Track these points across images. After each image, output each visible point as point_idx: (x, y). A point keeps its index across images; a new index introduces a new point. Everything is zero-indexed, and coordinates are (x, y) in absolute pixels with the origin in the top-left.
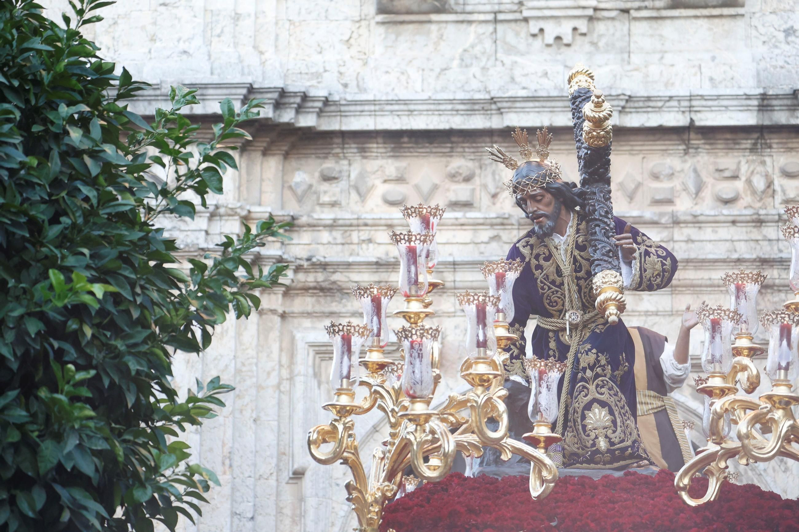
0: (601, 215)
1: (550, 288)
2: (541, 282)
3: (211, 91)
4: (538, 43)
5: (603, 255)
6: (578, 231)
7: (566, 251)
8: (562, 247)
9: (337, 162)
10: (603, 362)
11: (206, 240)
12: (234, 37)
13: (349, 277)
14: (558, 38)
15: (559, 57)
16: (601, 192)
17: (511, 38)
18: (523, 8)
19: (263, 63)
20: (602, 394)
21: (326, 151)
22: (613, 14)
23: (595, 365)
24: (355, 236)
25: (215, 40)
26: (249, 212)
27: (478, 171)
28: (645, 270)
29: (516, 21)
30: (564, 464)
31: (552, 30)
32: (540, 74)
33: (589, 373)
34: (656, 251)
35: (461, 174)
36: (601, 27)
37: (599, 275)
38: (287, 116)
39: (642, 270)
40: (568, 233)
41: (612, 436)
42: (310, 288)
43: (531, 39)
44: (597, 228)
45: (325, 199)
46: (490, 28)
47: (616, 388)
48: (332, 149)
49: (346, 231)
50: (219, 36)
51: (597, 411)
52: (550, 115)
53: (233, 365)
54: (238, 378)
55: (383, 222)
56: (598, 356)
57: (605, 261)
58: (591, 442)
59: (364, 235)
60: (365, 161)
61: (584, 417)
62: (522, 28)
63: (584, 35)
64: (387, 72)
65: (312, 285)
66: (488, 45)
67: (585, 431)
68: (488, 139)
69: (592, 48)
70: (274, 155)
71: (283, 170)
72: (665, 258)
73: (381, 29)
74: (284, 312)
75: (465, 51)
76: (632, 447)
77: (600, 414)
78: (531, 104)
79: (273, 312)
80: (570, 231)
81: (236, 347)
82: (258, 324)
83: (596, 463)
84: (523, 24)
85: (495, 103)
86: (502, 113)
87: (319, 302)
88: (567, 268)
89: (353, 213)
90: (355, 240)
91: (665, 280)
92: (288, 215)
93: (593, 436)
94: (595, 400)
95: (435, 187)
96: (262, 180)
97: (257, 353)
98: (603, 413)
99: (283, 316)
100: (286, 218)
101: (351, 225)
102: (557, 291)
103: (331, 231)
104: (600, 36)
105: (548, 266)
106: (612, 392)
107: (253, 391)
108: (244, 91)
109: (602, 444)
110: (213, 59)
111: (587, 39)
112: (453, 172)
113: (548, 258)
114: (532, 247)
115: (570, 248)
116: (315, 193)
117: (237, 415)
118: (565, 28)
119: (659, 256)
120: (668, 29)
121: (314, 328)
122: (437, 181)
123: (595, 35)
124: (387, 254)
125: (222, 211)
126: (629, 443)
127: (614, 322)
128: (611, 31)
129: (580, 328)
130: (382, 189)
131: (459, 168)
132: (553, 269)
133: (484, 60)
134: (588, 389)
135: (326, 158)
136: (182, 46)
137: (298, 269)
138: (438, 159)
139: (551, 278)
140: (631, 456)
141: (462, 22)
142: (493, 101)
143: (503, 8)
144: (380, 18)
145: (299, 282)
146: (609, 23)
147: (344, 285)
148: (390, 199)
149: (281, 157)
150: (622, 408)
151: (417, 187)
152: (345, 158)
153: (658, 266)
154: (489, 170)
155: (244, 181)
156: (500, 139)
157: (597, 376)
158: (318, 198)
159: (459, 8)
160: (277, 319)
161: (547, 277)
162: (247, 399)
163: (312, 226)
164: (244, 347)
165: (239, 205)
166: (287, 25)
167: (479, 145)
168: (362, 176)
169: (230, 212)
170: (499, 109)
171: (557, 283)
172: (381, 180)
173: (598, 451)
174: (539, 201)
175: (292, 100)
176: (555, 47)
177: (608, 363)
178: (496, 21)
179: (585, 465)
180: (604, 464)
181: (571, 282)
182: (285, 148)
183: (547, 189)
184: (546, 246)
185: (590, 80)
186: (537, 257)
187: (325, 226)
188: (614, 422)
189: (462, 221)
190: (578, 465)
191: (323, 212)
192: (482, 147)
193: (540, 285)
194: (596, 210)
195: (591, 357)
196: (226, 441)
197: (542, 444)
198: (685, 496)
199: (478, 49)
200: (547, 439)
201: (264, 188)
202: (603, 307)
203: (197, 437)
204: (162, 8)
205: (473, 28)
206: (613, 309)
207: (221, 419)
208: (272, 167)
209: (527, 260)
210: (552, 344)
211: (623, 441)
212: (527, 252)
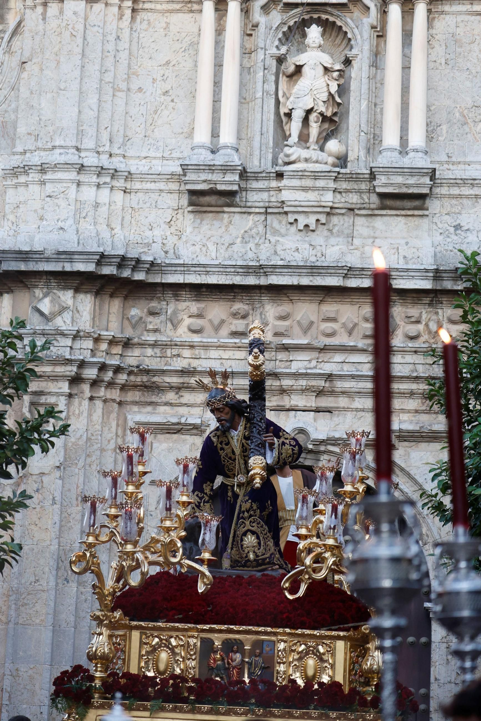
0: (258, 421)
1: (228, 461)
3: (76, 257)
4: (293, 229)
5: (256, 446)
6: (245, 428)
7: (238, 440)
8: (236, 438)
9: (159, 303)
10: (255, 508)
11: (70, 354)
12: (95, 218)
13: (163, 380)
14: (307, 226)
15: (307, 239)
16: (260, 406)
17: (276, 224)
18: (284, 205)
19: (113, 236)
20: (253, 527)
21: (152, 295)
22: (343, 211)
23: (250, 509)
24: (169, 352)
25: (82, 220)
26: (99, 335)
27: (251, 312)
28: (282, 454)
29: (279, 213)
30: (231, 566)
31: (303, 221)
32: (293, 250)
33: (246, 514)
34: (290, 442)
35: (240, 314)
36: (335, 220)
37: (252, 458)
38: (126, 273)
39: (280, 454)
40: (239, 429)
41: (258, 551)
42: (138, 386)
43: (289, 226)
45: (150, 327)
46: (263, 217)
47: (262, 523)
48: (156, 294)
49: (163, 349)
50: (84, 218)
51: (250, 537)
52: (298, 277)
53: (85, 435)
54: (89, 444)
55: (187, 344)
56: (252, 504)
57: (257, 450)
58: (245, 555)
59: (175, 352)
60: (177, 302)
61: (242, 540)
62: (283, 218)
63: (324, 224)
64: (194, 245)
65: (139, 383)
66: (261, 228)
67: (242, 548)
68: (258, 291)
69: (329, 234)
70: (117, 297)
71: (123, 307)
72: (294, 446)
73: (191, 216)
74: (121, 401)
75: (246, 232)
76: (270, 558)
77: (252, 539)
78: (286, 270)
79: (114, 400)
80: (241, 428)
81: (88, 424)
82: (103, 409)
83: (248, 567)
84: (284, 216)
85: (263, 268)
86: (267, 275)
87: (144, 395)
88: (238, 451)
89: (168, 337)
90: (169, 355)
91: (294, 459)
92: (126, 337)
93: (246, 551)
94: (249, 530)
95: (223, 322)
96: (109, 313)
97: (102, 428)
99: (120, 403)
100: (124, 339)
101: (166, 345)
102: (233, 463)
103: (153, 348)
104: (334, 225)
105: (228, 448)
106: (259, 526)
107: (98, 453)
108: (98, 257)
109: (251, 556)
110: (79, 233)
111: (325, 227)
112: (235, 312)
113: (228, 444)
114: (218, 437)
115: (240, 439)
116: (144, 322)
117: (87, 468)
118: (311, 220)
119: (291, 445)
120: (379, 223)
121: (140, 412)
122: (224, 317)
123: (331, 225)
124: (189, 365)
125: (82, 334)
126: (268, 555)
127: (258, 487)
128: (342, 222)
130: (187, 321)
131: (239, 309)
132: (230, 450)
133: (258, 238)
134: (245, 524)
135: (152, 300)
136: (60, 224)
137: (130, 373)
138: (226, 303)
139: (229, 455)
140: (269, 563)
141: (244, 213)
142: (261, 267)
143: (271, 204)
144: (190, 208)
145: (131, 381)
146: (341, 217)
147: (160, 385)
148: (193, 328)
149: (123, 299)
150: (265, 534)
151: (210, 321)
152: (165, 300)
153: (290, 451)
154: (259, 311)
155: (97, 314)
156: (266, 292)
157: (251, 516)
158: (146, 326)
159: (242, 204)
160: (116, 406)
161: (227, 455)
162: (94, 458)
163: (142, 345)
164: (93, 424)
165: (93, 330)
166: (130, 210)
167: (252, 295)
168: (175, 313)
169: (87, 335)
170: (265, 272)
171: (233, 458)
172: (187, 316)
173: (249, 560)
174: (222, 412)
175: (129, 263)
176: (304, 232)
177: (258, 508)
178: (266, 213)
179: (241, 568)
180: (253, 568)
181: (240, 459)
182: (125, 293)
183: (227, 405)
184: (226, 437)
185: (262, 333)
186: (221, 443)
187: (149, 345)
189: (239, 345)
190: (238, 568)
191: (148, 336)
192: (255, 296)
193: (223, 459)
194: (255, 417)
195: (248, 505)
196: (79, 485)
197: (206, 563)
198: (287, 594)
199: (254, 230)
200: (209, 560)
201: (110, 319)
202: (253, 478)
203: (60, 482)
204: (49, 199)
205: (252, 216)
206: (258, 480)
207: (77, 470)
208: (116, 305)
209: (215, 444)
210: (230, 494)
211: (264, 554)
212: (214, 440)
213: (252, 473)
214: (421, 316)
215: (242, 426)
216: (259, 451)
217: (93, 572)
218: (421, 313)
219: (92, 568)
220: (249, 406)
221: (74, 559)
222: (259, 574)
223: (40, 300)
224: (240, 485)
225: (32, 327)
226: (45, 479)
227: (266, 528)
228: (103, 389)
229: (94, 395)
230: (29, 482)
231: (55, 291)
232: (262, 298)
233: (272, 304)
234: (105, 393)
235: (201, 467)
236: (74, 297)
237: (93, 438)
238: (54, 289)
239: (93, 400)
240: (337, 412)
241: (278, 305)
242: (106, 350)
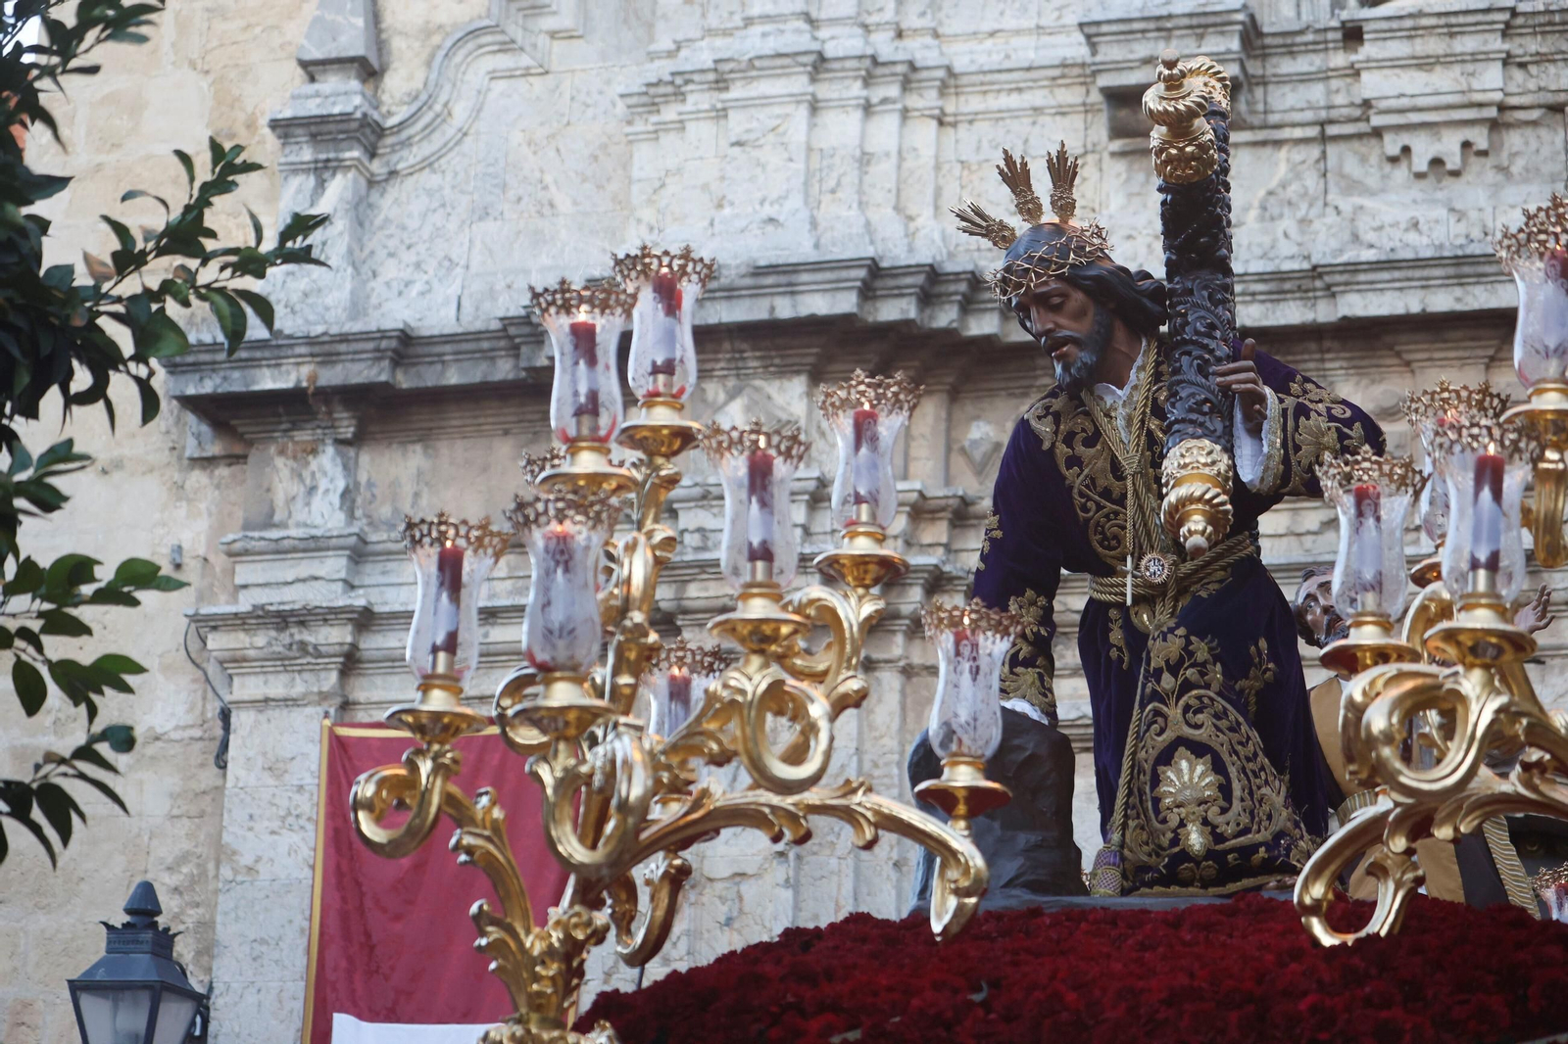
0: (1197, 332)
1: (1100, 507)
2: (1081, 494)
3: (805, 277)
4: (1401, 173)
5: (1191, 410)
6: (1157, 377)
7: (1129, 420)
8: (1121, 412)
10: (1202, 656)
12: (860, 192)
14: (1437, 162)
15: (1439, 195)
16: (1206, 287)
17: (1352, 167)
18: (1371, 112)
19: (911, 235)
20: (1197, 727)
22: (1535, 114)
23: (1181, 661)
25: (826, 198)
28: (1298, 448)
29: (1360, 136)
31: (1424, 149)
32: (1403, 226)
33: (1168, 681)
34: (1329, 409)
36: (1514, 140)
37: (1174, 452)
38: (945, 317)
39: (1290, 446)
40: (1133, 382)
41: (1220, 820)
43: (1388, 167)
44: (1185, 359)
46: (1315, 152)
47: (1235, 714)
48: (1036, 378)
50: (833, 191)
51: (1184, 764)
52: (1420, 293)
56: (1189, 642)
57: (1192, 422)
58: (1170, 835)
61: (1156, 781)
62: (1373, 151)
63: (1484, 153)
64: (1129, 237)
66: (1311, 181)
67: (1157, 811)
68: (1313, 346)
69: (1500, 177)
70: (932, 392)
71: (949, 419)
72: (1348, 422)
73: (1120, 166)
75: (1270, 193)
76: (1273, 844)
77: (1192, 770)
78: (1386, 275)
80: (1139, 376)
81: (860, 733)
82: (903, 693)
83: (1185, 884)
84: (1374, 141)
85: (1320, 276)
86: (1333, 295)
88: (1131, 458)
92: (955, 496)
93: (1173, 820)
94: (1181, 741)
97: (901, 745)
98: (1199, 769)
100: (951, 501)
102: (1116, 514)
104: (1514, 155)
105: (1095, 457)
106: (1223, 724)
108: (862, 273)
109: (1195, 839)
110: (821, 228)
111: (1489, 162)
113: (1094, 438)
114: (1057, 418)
118: (1449, 146)
119: (1332, 418)
123: (1505, 154)
126: (1264, 835)
128: (1534, 144)
129: (1170, 594)
132: (1102, 463)
133: (1304, 207)
134: (1165, 717)
136: (768, 211)
139: (1101, 483)
140: (1268, 866)
141: (1264, 143)
142: (1316, 272)
143: (1334, 114)
144: (1117, 145)
146: (1529, 131)
149: (944, 396)
150: (1248, 759)
153: (1330, 440)
156: (1336, 345)
157: (1186, 686)
159: (1256, 120)
161: (1093, 483)
164: (877, 734)
166: (957, 169)
167: (1299, 357)
170: (1328, 287)
171: (1116, 494)
173: (1185, 855)
174: (1057, 309)
175: (952, 288)
176: (1431, 179)
177: (1216, 659)
178: (1324, 139)
179: (1157, 888)
180: (1204, 886)
182: (950, 379)
183: (1074, 280)
184: (1087, 414)
186: (1069, 440)
188: (1225, 790)
190: (1145, 889)
192: (1306, 361)
193: (1078, 500)
194: (1188, 323)
195: (1174, 645)
196: (842, 902)
197: (962, 809)
198: (1318, 928)
199: (1294, 189)
201: (913, 452)
202: (1178, 515)
203: (788, 894)
204: (737, 150)
205: (1283, 153)
206: (1196, 523)
207: (834, 861)
208: (931, 410)
209: (1046, 445)
210: (1116, 636)
211: (1246, 831)
212: (1044, 428)
215: (1142, 368)
216: (1202, 425)
223: (719, 409)
225: (699, 479)
226: (748, 889)
227: (1255, 735)
228: (899, 639)
229: (875, 656)
230: (704, 899)
231: (758, 383)
232: (1328, 365)
233: (1355, 379)
234: (906, 648)
235: (998, 534)
236: (809, 395)
237: (877, 773)
238: (754, 376)
239: (874, 669)
241: (1373, 382)
242: (904, 533)
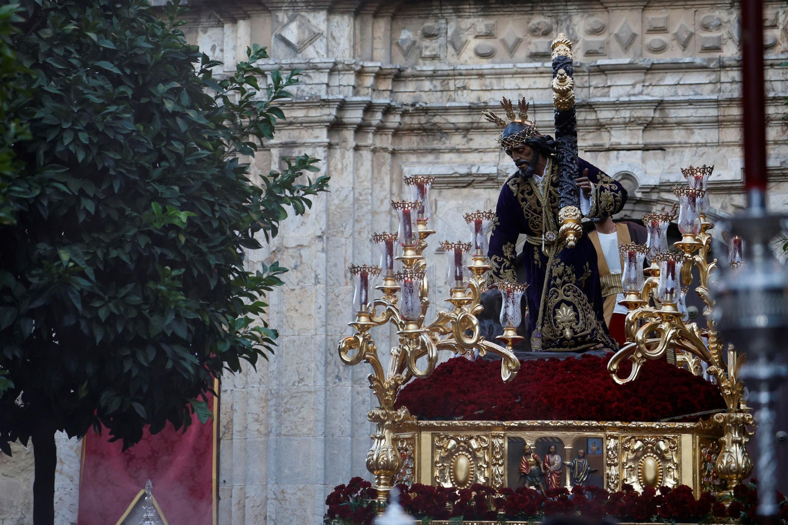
0: (568, 162)
1: (532, 215)
2: (526, 211)
5: (567, 193)
6: (552, 172)
7: (543, 187)
8: (541, 185)
9: (436, 21)
10: (569, 272)
11: (327, 93)
13: (447, 120)
16: (570, 142)
20: (568, 296)
21: (427, 12)
23: (563, 275)
24: (452, 85)
26: (363, 67)
27: (555, 26)
28: (601, 202)
30: (543, 347)
33: (558, 281)
34: (610, 186)
35: (540, 29)
39: (598, 202)
40: (545, 174)
41: (575, 327)
42: (415, 129)
44: (564, 172)
45: (427, 53)
47: (579, 291)
49: (444, 80)
51: (564, 309)
53: (351, 195)
54: (356, 206)
55: (475, 72)
56: (565, 268)
57: (568, 198)
58: (560, 332)
59: (460, 83)
60: (459, 20)
61: (555, 314)
65: (416, 126)
67: (555, 324)
70: (383, 17)
71: (391, 29)
72: (617, 192)
74: (394, 150)
76: (591, 334)
77: (567, 311)
79: (385, 150)
80: (546, 172)
81: (354, 180)
82: (372, 161)
83: (564, 347)
87: (422, 140)
88: (544, 201)
89: (450, 64)
90: (452, 87)
91: (617, 208)
92: (395, 68)
93: (561, 327)
94: (563, 301)
95: (519, 41)
96: (373, 38)
97: (372, 185)
98: (569, 310)
99: (394, 153)
100: (393, 71)
101: (448, 75)
102: (538, 217)
103: (432, 80)
105: (531, 199)
106: (576, 294)
107: (369, 217)
109: (568, 333)
112: (534, 27)
113: (531, 193)
114: (518, 185)
115: (546, 185)
116: (419, 48)
117: (356, 236)
121: (419, 163)
122: (520, 36)
124: (479, 99)
125: (340, 66)
126: (589, 331)
127: (572, 246)
129: (556, 244)
130: (473, 43)
131: (539, 24)
132: (534, 201)
134: (558, 293)
135: (427, 18)
137: (404, 114)
138: (521, 17)
139: (533, 207)
140: (590, 341)
145: (405, 124)
147: (443, 126)
148: (481, 52)
149: (389, 19)
150: (584, 305)
151: (503, 41)
152: (443, 17)
153: (611, 199)
154: (564, 25)
155: (358, 40)
157: (565, 283)
158: (421, 53)
160: (388, 156)
161: (530, 207)
162: (364, 223)
163: (417, 77)
164: (361, 180)
165: (353, 61)
167: (555, 4)
168: (457, 33)
169: (347, 68)
171: (538, 211)
172: (473, 36)
173: (565, 339)
174: (521, 153)
177: (574, 272)
179: (556, 349)
180: (570, 348)
181: (547, 211)
182: (392, 11)
183: (527, 143)
184: (529, 184)
186: (522, 192)
187: (427, 76)
188: (577, 317)
189: (541, 70)
190: (551, 349)
191: (425, 64)
192: (558, 6)
193: (525, 213)
194: (564, 157)
195: (560, 269)
197: (510, 343)
198: (615, 378)
200: (513, 339)
201: (375, 46)
202: (565, 234)
203: (324, 255)
206: (571, 237)
207: (343, 240)
208: (382, 27)
209: (515, 195)
210: (536, 256)
211: (584, 330)
212: (514, 188)
213: (563, 227)
214: (777, 19)
215: (548, 169)
216: (571, 200)
217: (368, 361)
218: (778, 13)
219: (367, 356)
220: (555, 144)
221: (344, 345)
222: (578, 356)
223: (285, 26)
224: (549, 245)
225: (277, 61)
226: (304, 252)
227: (585, 296)
228: (371, 135)
229: (360, 144)
230: (284, 257)
231: (303, 13)
232: (569, 8)
233: (580, 14)
234: (373, 140)
235: (498, 224)
236: (328, 20)
237: (361, 198)
238: (302, 10)
239: (359, 150)
240: (671, 150)
241: (590, 16)
242: (372, 86)
